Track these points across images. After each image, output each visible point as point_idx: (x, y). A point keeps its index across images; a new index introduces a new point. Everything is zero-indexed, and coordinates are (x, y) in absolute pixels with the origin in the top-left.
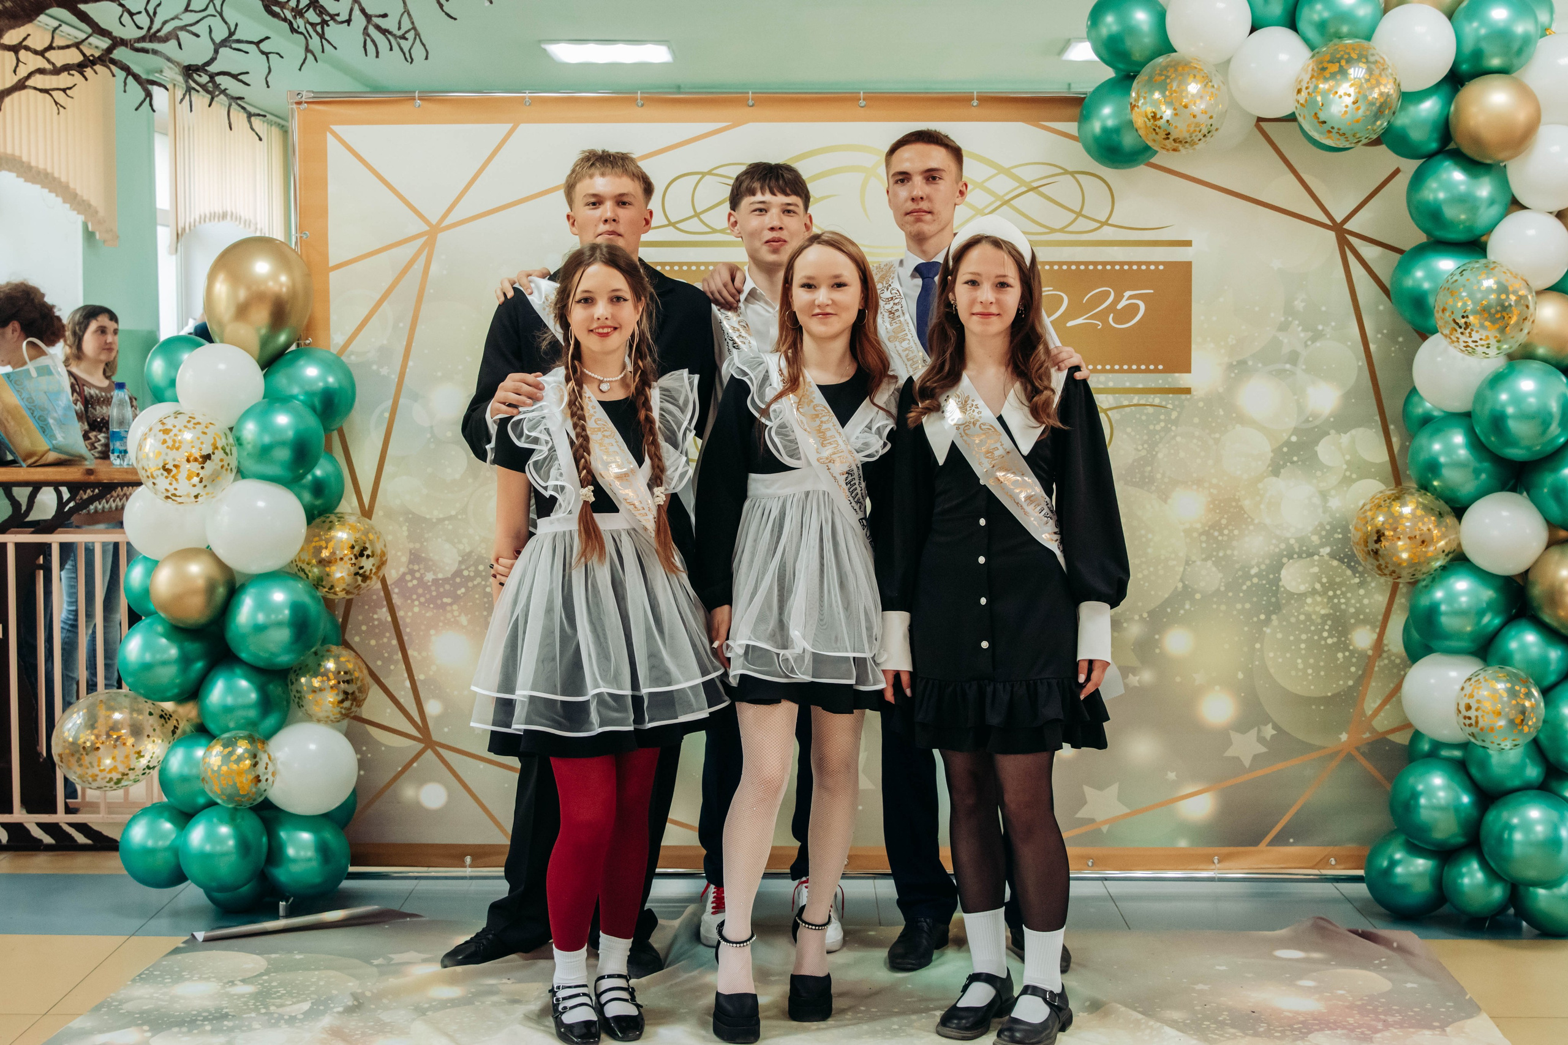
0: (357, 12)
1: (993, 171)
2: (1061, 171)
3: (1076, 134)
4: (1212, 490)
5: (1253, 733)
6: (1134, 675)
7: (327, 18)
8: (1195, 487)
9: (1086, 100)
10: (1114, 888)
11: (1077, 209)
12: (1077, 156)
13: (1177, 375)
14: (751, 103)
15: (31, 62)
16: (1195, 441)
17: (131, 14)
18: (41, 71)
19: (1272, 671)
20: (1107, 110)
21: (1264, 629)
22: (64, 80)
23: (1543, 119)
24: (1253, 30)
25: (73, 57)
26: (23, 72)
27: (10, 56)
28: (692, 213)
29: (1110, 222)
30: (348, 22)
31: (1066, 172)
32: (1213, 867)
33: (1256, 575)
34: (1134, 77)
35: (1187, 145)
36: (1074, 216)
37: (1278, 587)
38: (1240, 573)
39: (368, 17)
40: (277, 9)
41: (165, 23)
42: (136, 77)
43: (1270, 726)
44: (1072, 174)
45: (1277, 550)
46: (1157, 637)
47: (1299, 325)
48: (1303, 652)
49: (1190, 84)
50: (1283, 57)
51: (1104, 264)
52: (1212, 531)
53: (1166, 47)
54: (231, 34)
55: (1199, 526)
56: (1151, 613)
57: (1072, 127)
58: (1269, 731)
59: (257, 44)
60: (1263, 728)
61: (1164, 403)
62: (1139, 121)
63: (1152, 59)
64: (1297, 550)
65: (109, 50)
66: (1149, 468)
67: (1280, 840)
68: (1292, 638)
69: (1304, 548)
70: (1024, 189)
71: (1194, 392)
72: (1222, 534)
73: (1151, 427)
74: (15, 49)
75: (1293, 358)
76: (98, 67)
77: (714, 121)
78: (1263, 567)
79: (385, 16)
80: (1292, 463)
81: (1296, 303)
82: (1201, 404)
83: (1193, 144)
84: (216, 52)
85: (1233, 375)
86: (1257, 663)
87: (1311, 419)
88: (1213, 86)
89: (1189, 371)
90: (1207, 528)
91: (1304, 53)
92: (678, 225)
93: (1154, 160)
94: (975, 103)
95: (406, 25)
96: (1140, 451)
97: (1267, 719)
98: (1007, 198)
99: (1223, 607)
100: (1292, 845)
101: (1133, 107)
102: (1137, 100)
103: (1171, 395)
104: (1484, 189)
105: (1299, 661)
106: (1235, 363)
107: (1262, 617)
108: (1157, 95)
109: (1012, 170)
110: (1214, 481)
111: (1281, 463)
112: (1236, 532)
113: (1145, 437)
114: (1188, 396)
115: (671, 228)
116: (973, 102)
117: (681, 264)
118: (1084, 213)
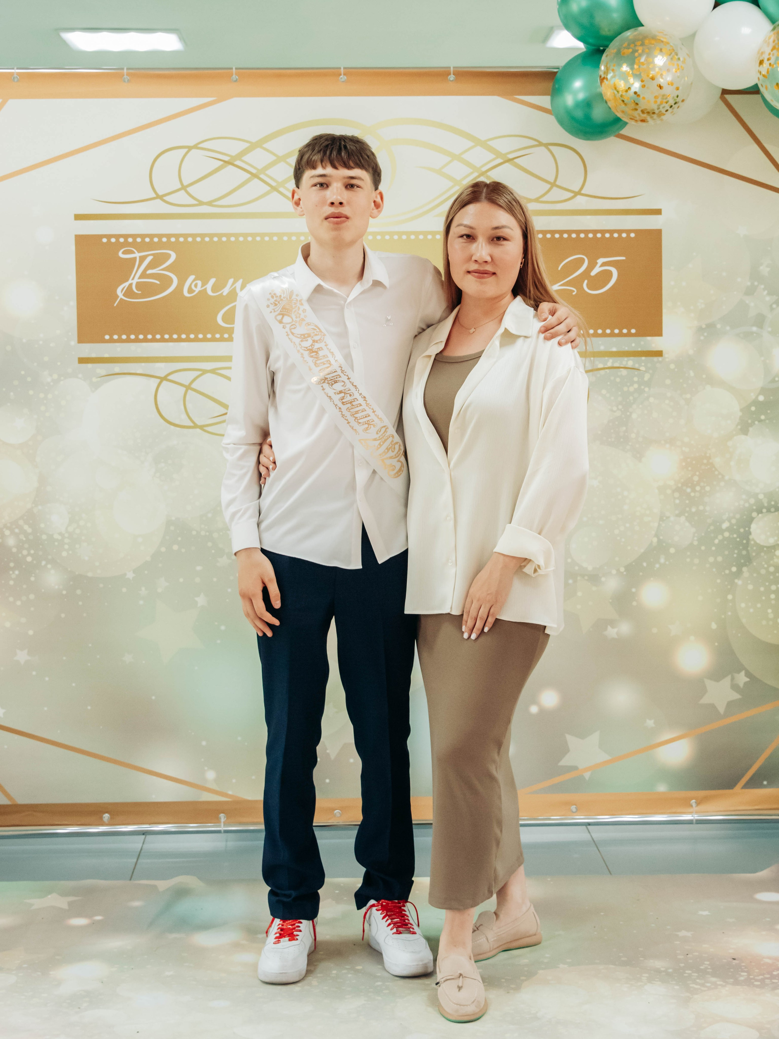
1: (471, 144)
3: (548, 106)
4: (684, 449)
5: (727, 681)
6: (613, 627)
8: (668, 446)
9: (558, 75)
10: (598, 834)
11: (552, 180)
12: (551, 128)
13: (649, 338)
14: (234, 77)
16: (667, 402)
19: (744, 621)
20: (578, 84)
21: (736, 581)
24: (717, 5)
28: (179, 186)
29: (583, 192)
31: (540, 144)
32: (691, 810)
33: (728, 529)
34: (603, 51)
35: (655, 116)
36: (548, 186)
37: (748, 540)
38: (712, 528)
43: (743, 673)
44: (547, 145)
45: (747, 505)
46: (634, 590)
47: (764, 289)
48: (773, 602)
49: (657, 56)
50: (746, 31)
51: (578, 232)
52: (684, 488)
53: (633, 21)
55: (672, 483)
56: (628, 568)
57: (545, 101)
58: (742, 679)
60: (736, 675)
61: (637, 366)
62: (608, 93)
63: (620, 33)
64: (766, 505)
66: (624, 428)
67: (754, 783)
68: (762, 589)
69: (773, 503)
70: (499, 161)
71: (665, 355)
72: (694, 490)
73: (625, 389)
75: (760, 321)
77: (198, 96)
78: (734, 521)
80: (760, 421)
81: (761, 268)
82: (672, 366)
83: (660, 114)
85: (702, 338)
86: (730, 613)
87: (777, 379)
88: (679, 59)
89: (660, 334)
90: (680, 485)
91: (766, 26)
92: (166, 198)
93: (624, 132)
94: (452, 77)
96: (615, 412)
97: (740, 668)
98: (484, 169)
99: (696, 561)
100: (765, 787)
101: (602, 79)
102: (606, 73)
103: (643, 358)
105: (770, 611)
106: (704, 326)
107: (734, 569)
108: (625, 68)
109: (488, 143)
110: (686, 440)
111: (750, 421)
112: (708, 488)
113: (620, 399)
114: (660, 359)
115: (158, 201)
116: (450, 76)
117: (169, 236)
118: (558, 183)
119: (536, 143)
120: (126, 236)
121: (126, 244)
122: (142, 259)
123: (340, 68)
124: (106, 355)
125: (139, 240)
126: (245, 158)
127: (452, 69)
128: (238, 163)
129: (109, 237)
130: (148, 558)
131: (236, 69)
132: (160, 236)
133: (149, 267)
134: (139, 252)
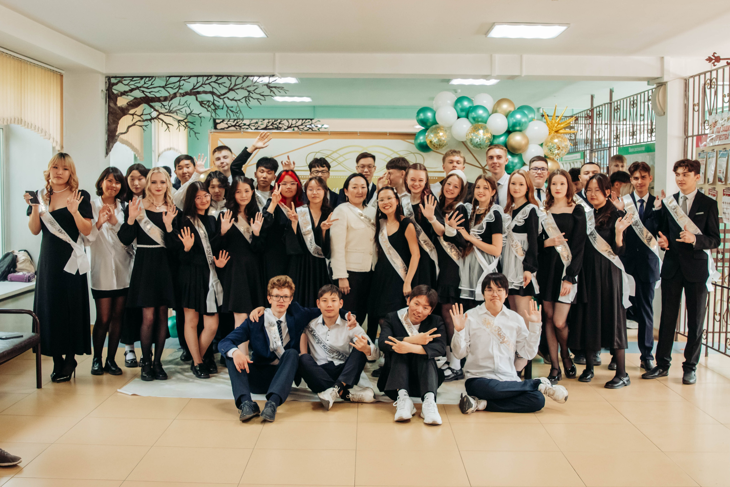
0: (225, 106)
2: (410, 153)
7: (216, 107)
12: (415, 149)
14: (329, 134)
15: (137, 118)
17: (164, 106)
18: (139, 121)
20: (421, 137)
22: (146, 123)
23: (530, 142)
24: (458, 118)
25: (149, 117)
26: (134, 121)
27: (132, 116)
30: (222, 109)
31: (412, 153)
34: (428, 129)
39: (228, 107)
40: (203, 105)
41: (173, 108)
42: (165, 123)
44: (414, 153)
49: (441, 132)
50: (465, 126)
53: (435, 123)
54: (191, 112)
57: (413, 141)
59: (198, 115)
62: (428, 142)
63: (432, 125)
65: (158, 115)
74: (133, 115)
76: (155, 120)
77: (320, 138)
79: (232, 107)
83: (441, 148)
84: (187, 116)
88: (447, 133)
91: (470, 124)
95: (238, 109)
102: (428, 136)
104: (516, 160)
108: (432, 135)
126: (332, 155)
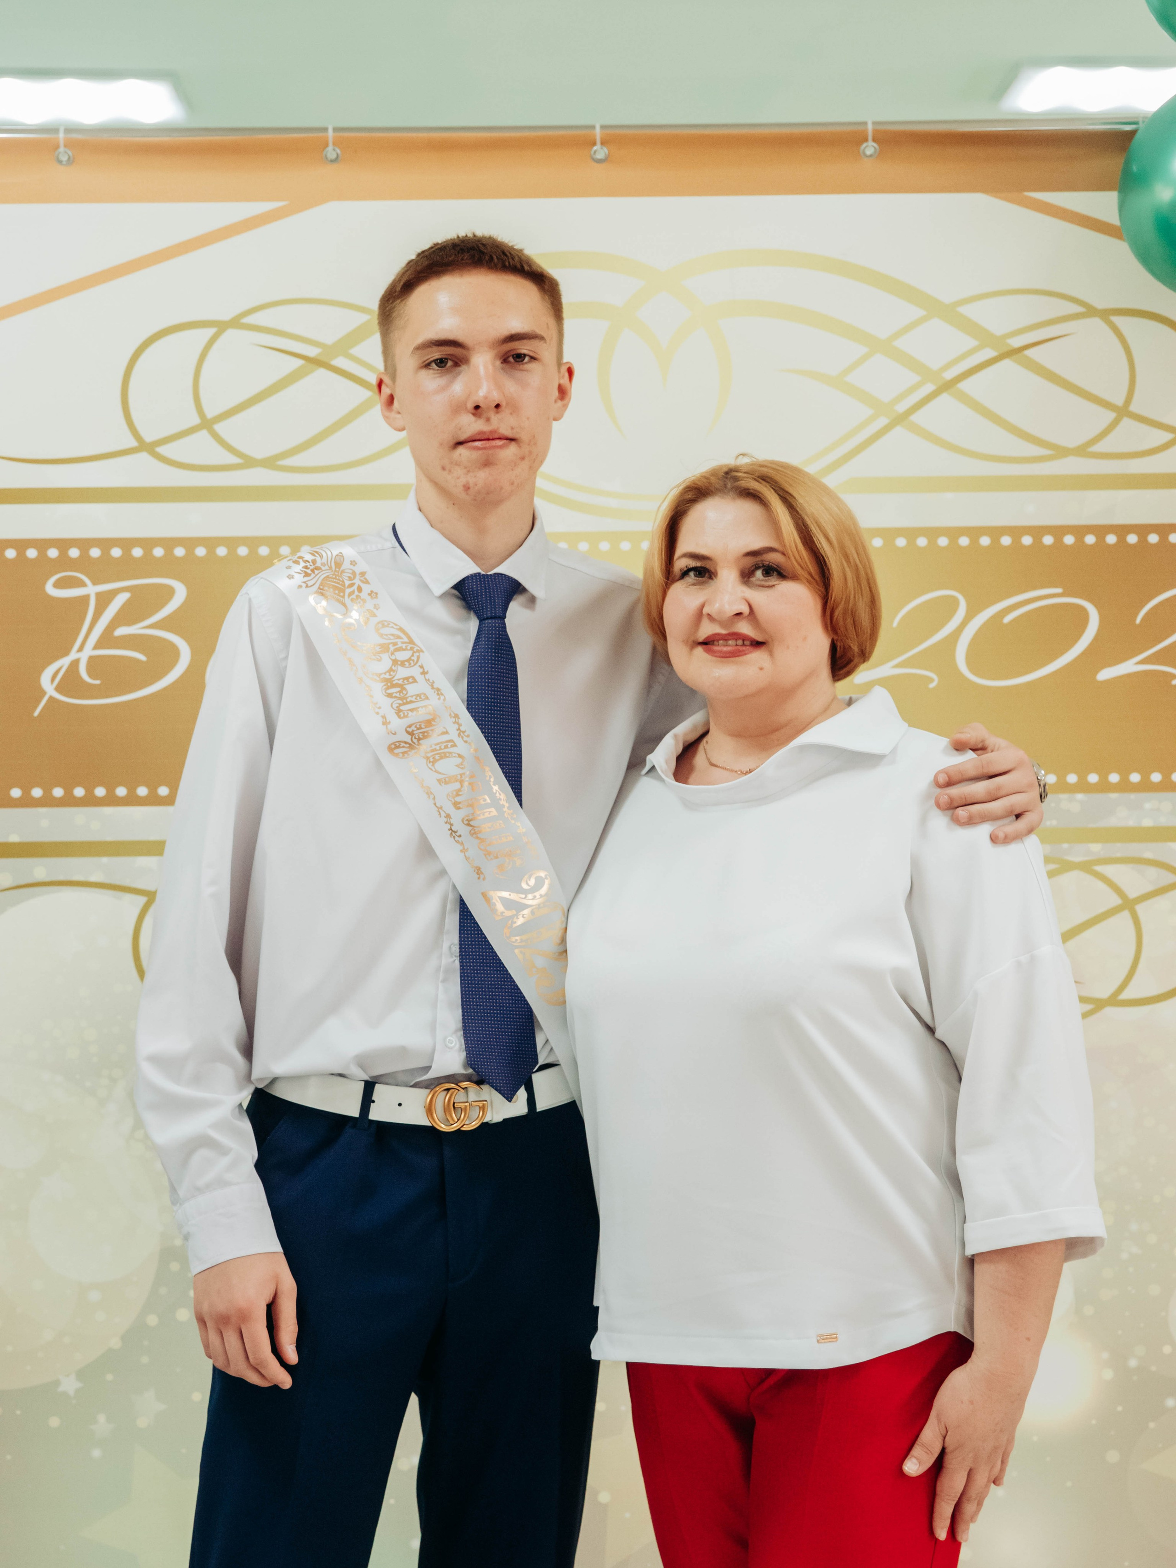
1: (916, 312)
3: (1115, 220)
9: (1138, 139)
11: (1119, 401)
12: (1117, 273)
14: (331, 154)
28: (196, 420)
31: (1091, 311)
36: (1111, 416)
44: (1106, 314)
70: (989, 353)
92: (161, 450)
94: (870, 148)
98: (949, 375)
109: (960, 309)
115: (144, 456)
116: (864, 145)
117: (169, 543)
118: (1133, 408)
119: (1078, 309)
120: (63, 544)
121: (64, 562)
122: (104, 600)
123: (593, 127)
124: (14, 838)
125: (95, 553)
127: (870, 127)
128: (340, 362)
129: (21, 545)
130: (115, 1343)
131: (336, 130)
132: (148, 544)
133: (120, 619)
134: (94, 583)
